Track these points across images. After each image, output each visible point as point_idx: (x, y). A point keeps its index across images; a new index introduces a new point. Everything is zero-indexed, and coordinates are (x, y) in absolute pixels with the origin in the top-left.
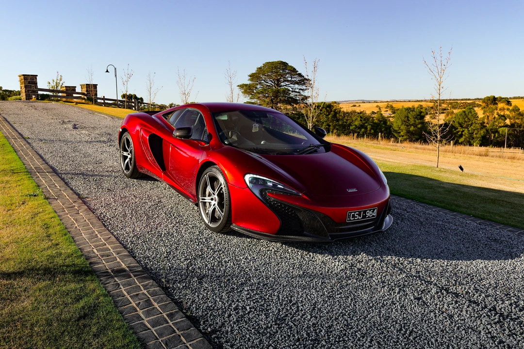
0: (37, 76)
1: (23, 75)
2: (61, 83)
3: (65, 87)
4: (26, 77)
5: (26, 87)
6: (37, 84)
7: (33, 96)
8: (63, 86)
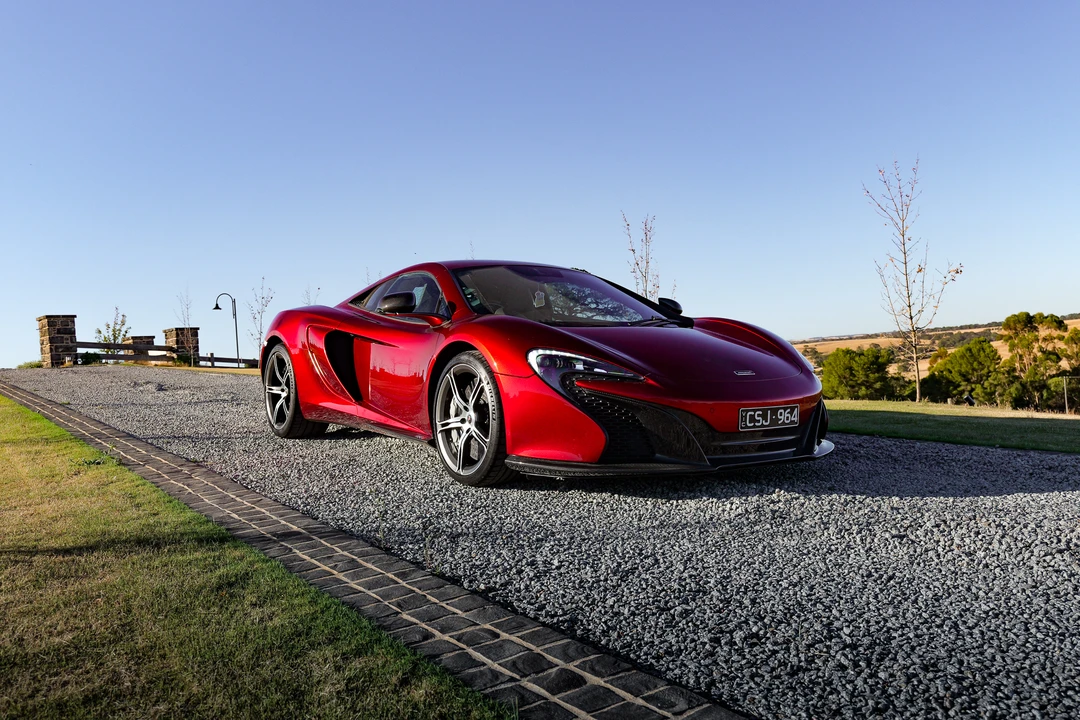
0: (75, 316)
1: (47, 317)
2: (124, 329)
3: (133, 338)
4: (52, 320)
5: (51, 340)
6: (74, 333)
7: (67, 359)
8: (128, 335)
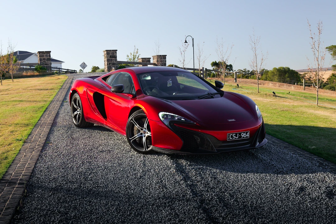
0: (117, 50)
1: (106, 51)
3: (142, 59)
4: (108, 52)
5: (108, 60)
6: (116, 57)
7: (113, 68)
8: (139, 58)
